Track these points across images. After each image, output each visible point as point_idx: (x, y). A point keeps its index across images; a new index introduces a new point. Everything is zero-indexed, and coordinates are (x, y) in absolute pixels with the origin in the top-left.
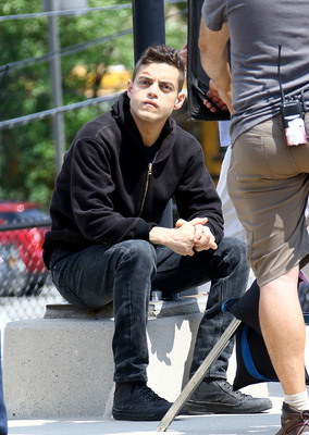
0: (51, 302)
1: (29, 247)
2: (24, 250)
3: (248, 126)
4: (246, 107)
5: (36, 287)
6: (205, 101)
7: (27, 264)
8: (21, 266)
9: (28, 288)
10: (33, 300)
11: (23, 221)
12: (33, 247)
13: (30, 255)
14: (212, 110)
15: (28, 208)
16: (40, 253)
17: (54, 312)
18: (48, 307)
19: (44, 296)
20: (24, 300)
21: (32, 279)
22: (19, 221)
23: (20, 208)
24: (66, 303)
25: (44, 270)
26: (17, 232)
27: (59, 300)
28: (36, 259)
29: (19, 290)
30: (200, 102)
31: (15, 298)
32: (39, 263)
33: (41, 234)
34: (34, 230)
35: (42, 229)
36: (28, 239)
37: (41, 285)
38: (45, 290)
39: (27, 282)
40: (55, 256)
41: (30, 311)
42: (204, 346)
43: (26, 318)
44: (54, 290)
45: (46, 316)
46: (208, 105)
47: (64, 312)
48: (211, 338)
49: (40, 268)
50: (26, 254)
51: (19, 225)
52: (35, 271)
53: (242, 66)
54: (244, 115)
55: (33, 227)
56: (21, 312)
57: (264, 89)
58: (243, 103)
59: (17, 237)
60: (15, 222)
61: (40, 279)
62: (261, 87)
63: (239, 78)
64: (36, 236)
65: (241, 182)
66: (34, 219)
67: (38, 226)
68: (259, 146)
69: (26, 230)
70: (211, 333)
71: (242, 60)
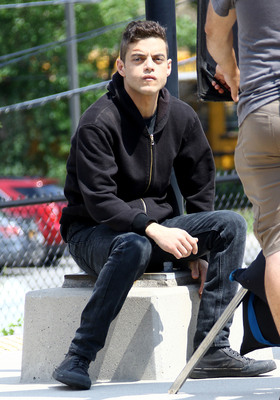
0: (69, 272)
1: (48, 220)
2: (43, 223)
3: (256, 106)
4: (254, 89)
5: (55, 258)
6: (213, 83)
7: (46, 236)
8: (40, 238)
9: (47, 259)
10: (51, 270)
11: (42, 196)
12: (52, 220)
13: (49, 228)
14: (220, 92)
15: (47, 184)
16: (58, 227)
17: (72, 282)
18: (67, 277)
19: (62, 266)
20: (43, 271)
21: (50, 250)
22: (38, 196)
23: (39, 184)
24: (83, 273)
25: (62, 242)
26: (36, 206)
27: (76, 270)
28: (54, 232)
29: (38, 260)
30: (209, 84)
31: (35, 269)
32: (57, 235)
33: (59, 208)
34: (52, 205)
35: (60, 203)
36: (47, 213)
37: (59, 256)
38: (63, 260)
39: (46, 253)
40: (71, 229)
41: (49, 281)
42: (207, 317)
43: (45, 288)
44: (72, 261)
45: (65, 286)
46: (216, 87)
47: (80, 282)
48: (212, 310)
49: (58, 241)
50: (45, 227)
51: (39, 200)
52: (54, 243)
53: (249, 49)
54: (252, 96)
55: (51, 201)
56: (40, 282)
57: (270, 72)
58: (250, 85)
59: (36, 210)
60: (34, 197)
61: (58, 250)
62: (268, 69)
63: (246, 61)
64: (54, 210)
65: (249, 159)
66: (52, 194)
67: (56, 201)
68: (267, 125)
69: (44, 205)
70: (212, 305)
71: (249, 44)
